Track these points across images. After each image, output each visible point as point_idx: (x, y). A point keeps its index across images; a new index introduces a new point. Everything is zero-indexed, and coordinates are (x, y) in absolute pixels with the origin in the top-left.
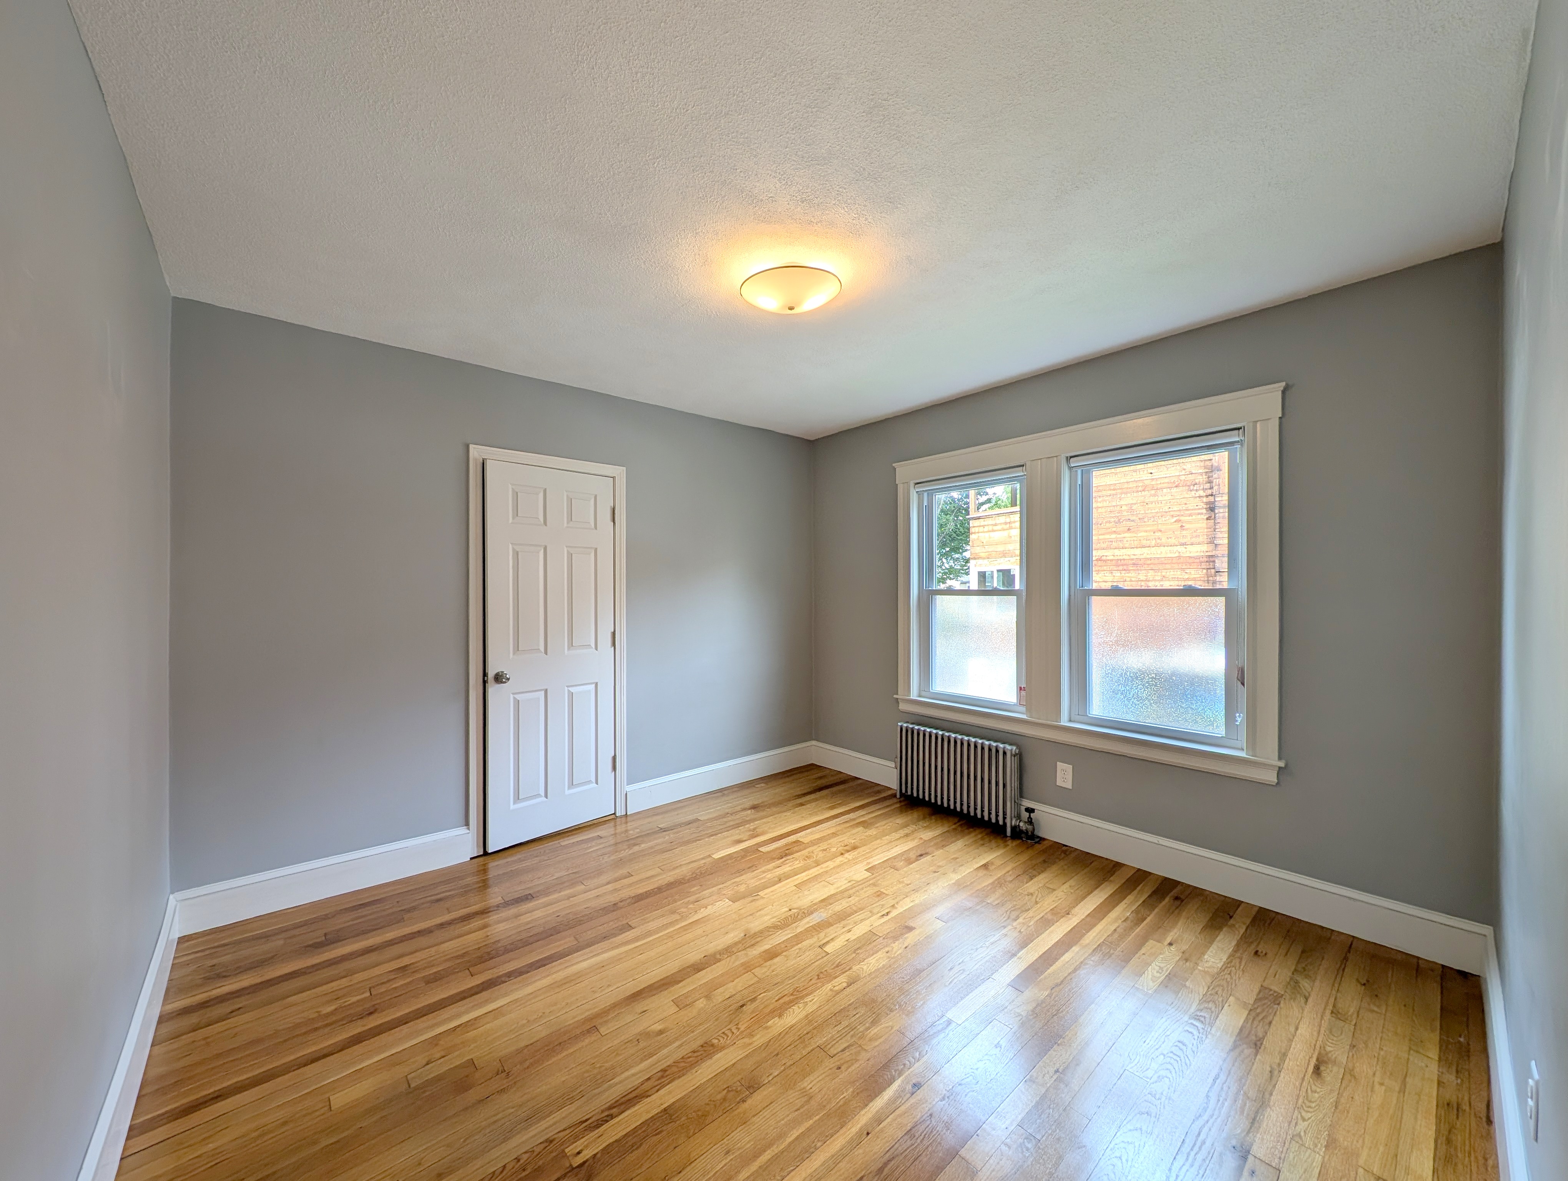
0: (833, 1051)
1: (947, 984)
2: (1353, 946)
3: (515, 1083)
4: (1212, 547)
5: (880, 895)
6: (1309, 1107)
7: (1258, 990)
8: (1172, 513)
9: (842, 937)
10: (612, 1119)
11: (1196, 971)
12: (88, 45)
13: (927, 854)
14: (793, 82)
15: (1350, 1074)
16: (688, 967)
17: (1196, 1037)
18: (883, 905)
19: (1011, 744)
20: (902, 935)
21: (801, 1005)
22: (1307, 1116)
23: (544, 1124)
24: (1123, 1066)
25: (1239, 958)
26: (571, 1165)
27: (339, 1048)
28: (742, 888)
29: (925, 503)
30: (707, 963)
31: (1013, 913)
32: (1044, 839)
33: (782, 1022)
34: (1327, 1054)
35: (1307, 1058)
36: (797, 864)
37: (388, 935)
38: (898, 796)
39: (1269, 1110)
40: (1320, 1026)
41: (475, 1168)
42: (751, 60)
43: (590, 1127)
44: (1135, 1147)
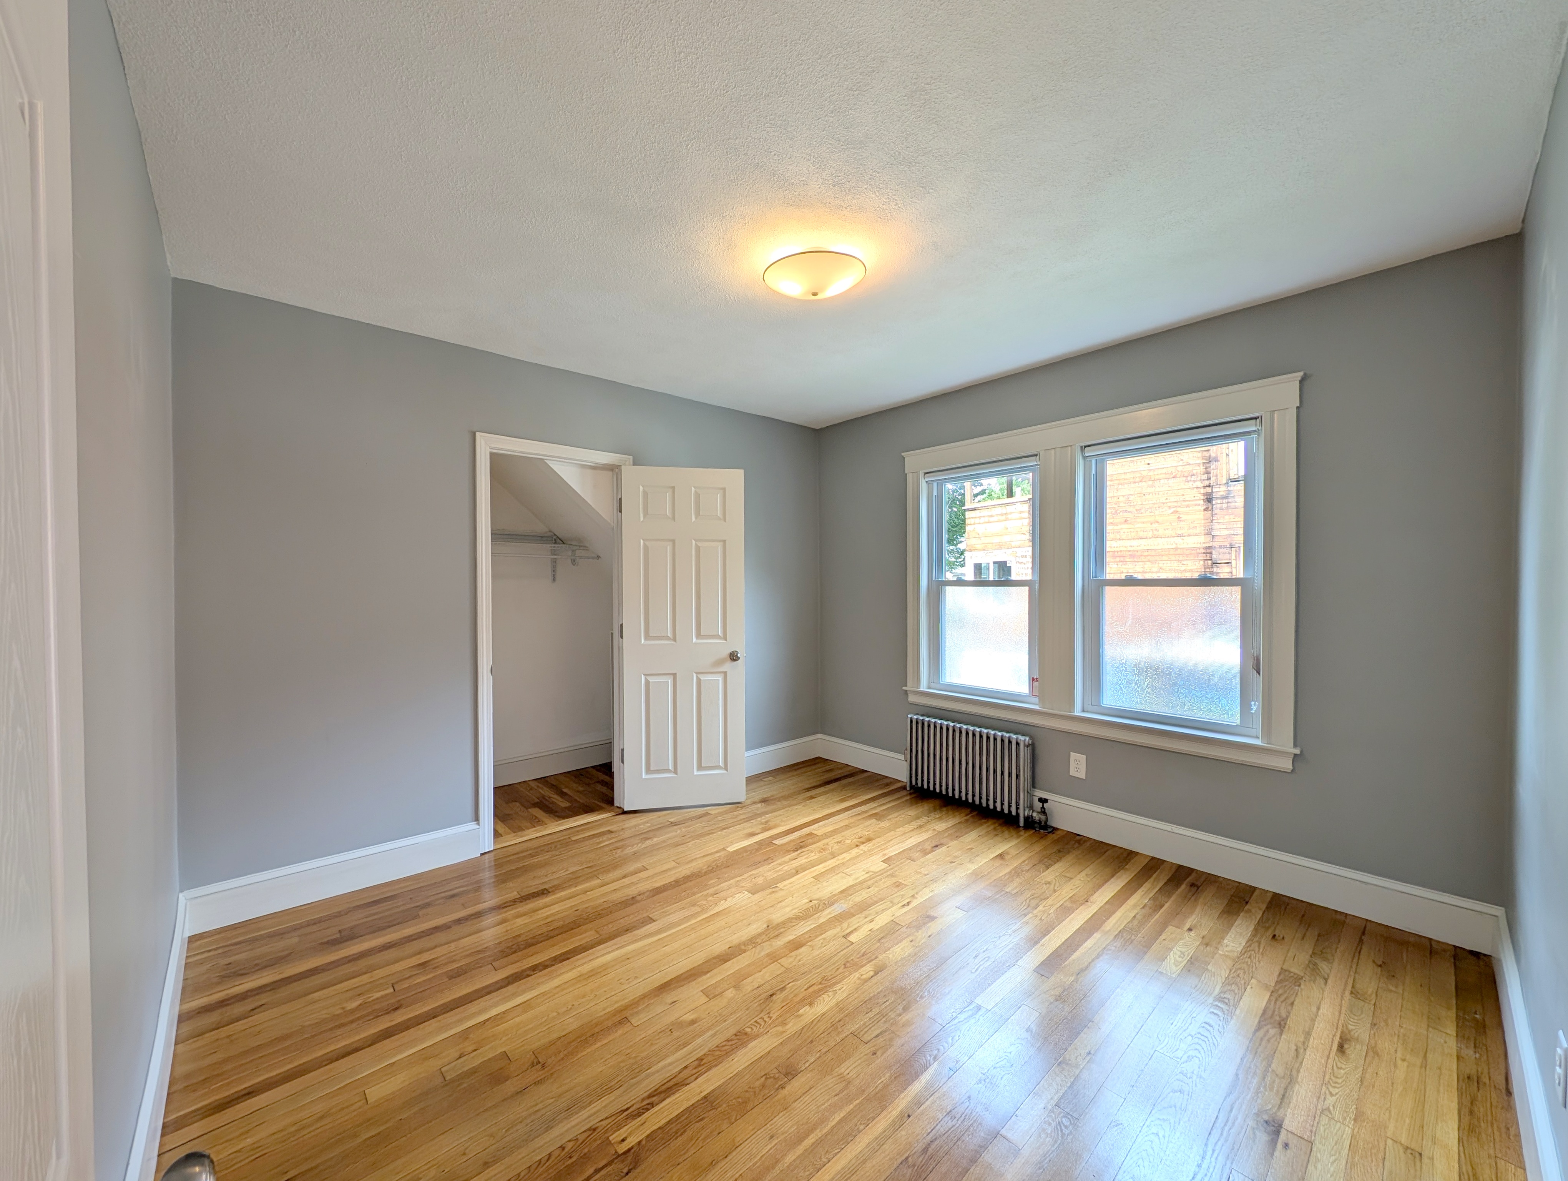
0: (866, 1038)
1: (973, 971)
2: (1367, 929)
3: (552, 1074)
4: (1209, 538)
5: (898, 885)
6: (1336, 1083)
7: (1278, 973)
8: (1169, 504)
9: (865, 926)
10: (653, 1107)
11: (1217, 955)
12: (114, 15)
13: (942, 845)
14: (838, 65)
15: (1373, 1052)
16: (714, 958)
17: (1222, 1018)
18: (903, 896)
19: (1023, 735)
20: (924, 924)
21: (830, 994)
22: (1334, 1091)
23: (584, 1114)
24: (1153, 1047)
25: (1257, 941)
26: (616, 1152)
27: (369, 1043)
28: (760, 880)
29: (935, 493)
30: (732, 955)
31: (1032, 901)
32: (1057, 829)
33: (813, 1010)
34: (1350, 1031)
35: (1331, 1036)
36: (813, 856)
37: (405, 931)
38: (908, 788)
39: (1297, 1086)
40: (1341, 1006)
41: (520, 1157)
42: (798, 41)
43: (632, 1115)
44: (1170, 1123)
